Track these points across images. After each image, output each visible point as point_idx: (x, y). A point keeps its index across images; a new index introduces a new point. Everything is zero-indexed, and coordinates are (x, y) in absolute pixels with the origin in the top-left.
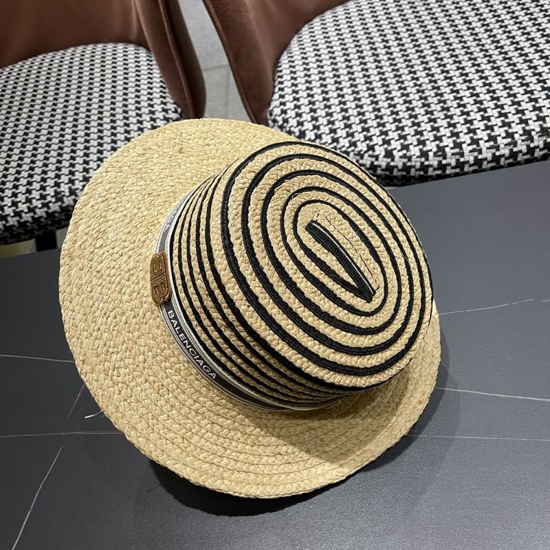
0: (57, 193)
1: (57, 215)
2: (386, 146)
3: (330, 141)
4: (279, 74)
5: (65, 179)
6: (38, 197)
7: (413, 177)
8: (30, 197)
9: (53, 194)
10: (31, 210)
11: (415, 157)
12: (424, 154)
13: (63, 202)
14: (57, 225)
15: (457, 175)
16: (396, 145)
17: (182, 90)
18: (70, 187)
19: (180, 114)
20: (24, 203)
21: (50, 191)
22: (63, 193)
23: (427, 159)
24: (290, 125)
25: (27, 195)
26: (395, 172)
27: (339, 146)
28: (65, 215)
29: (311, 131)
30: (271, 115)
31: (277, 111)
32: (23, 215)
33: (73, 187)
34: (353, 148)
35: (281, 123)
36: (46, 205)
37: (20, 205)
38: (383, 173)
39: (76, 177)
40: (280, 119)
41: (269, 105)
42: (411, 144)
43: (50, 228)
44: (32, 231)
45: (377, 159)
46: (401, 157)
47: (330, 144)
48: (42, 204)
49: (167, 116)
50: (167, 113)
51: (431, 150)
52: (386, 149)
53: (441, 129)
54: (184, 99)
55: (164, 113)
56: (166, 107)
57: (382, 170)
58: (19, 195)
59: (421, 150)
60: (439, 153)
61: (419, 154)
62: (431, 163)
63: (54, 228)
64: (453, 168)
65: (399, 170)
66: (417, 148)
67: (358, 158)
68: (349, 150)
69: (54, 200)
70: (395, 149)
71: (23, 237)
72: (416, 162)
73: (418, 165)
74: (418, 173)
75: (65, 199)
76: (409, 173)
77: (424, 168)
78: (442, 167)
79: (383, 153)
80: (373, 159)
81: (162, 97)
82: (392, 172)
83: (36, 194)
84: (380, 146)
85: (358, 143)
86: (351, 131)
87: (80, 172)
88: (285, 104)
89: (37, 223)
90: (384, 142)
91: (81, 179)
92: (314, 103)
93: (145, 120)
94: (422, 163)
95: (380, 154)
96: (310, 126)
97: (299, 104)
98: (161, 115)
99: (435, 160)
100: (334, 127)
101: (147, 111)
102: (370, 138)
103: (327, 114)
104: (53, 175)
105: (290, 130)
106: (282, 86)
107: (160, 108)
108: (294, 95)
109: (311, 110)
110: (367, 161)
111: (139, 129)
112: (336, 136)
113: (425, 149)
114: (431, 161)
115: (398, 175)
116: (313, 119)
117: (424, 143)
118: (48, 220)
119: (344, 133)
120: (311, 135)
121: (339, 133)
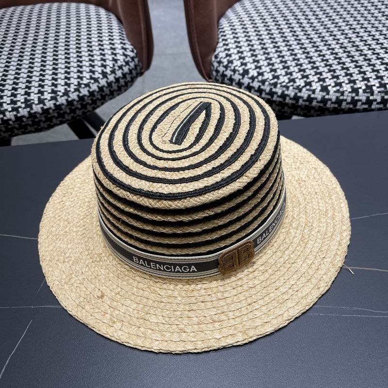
0: (26, 101)
1: (24, 119)
2: (321, 83)
3: (271, 77)
4: (220, 30)
5: (34, 90)
6: (9, 102)
7: (343, 110)
9: (23, 101)
11: (347, 92)
12: (355, 91)
13: (32, 109)
14: (23, 130)
15: (380, 109)
16: (330, 82)
17: (140, 34)
18: (39, 98)
19: (136, 54)
21: (21, 98)
22: (32, 101)
23: (357, 95)
24: (234, 65)
26: (329, 105)
27: (279, 81)
28: (32, 120)
29: (253, 70)
30: (216, 57)
31: (222, 55)
33: (42, 97)
34: (292, 83)
35: (226, 63)
36: (15, 109)
38: (318, 104)
39: (45, 90)
40: (225, 61)
41: (215, 51)
42: (343, 82)
43: (16, 131)
45: (314, 93)
46: (335, 92)
47: (271, 80)
48: (12, 108)
49: (126, 53)
50: (126, 50)
51: (361, 88)
52: (321, 85)
53: (367, 73)
54: (141, 43)
55: (123, 51)
56: (125, 47)
57: (317, 102)
59: (352, 87)
60: (367, 91)
61: (350, 90)
62: (361, 98)
64: (378, 103)
65: (332, 103)
66: (349, 86)
67: (297, 91)
68: (289, 85)
69: (23, 106)
70: (330, 85)
72: (348, 97)
73: (349, 99)
75: (34, 106)
76: (340, 105)
77: (354, 102)
78: (369, 102)
79: (319, 88)
80: (310, 93)
81: (120, 39)
82: (325, 105)
83: (7, 100)
84: (317, 82)
85: (297, 80)
86: (289, 71)
87: (49, 86)
88: (229, 50)
89: (5, 125)
90: (320, 80)
91: (50, 91)
92: (254, 51)
93: (107, 54)
94: (353, 98)
95: (316, 89)
96: (253, 66)
97: (241, 50)
98: (121, 52)
99: (364, 96)
100: (274, 68)
101: (108, 47)
102: (307, 77)
103: (267, 59)
104: (24, 86)
105: (234, 69)
106: (225, 38)
107: (119, 46)
108: (236, 44)
109: (252, 55)
110: (304, 94)
111: (102, 60)
112: (276, 74)
113: (355, 86)
114: (360, 96)
115: (331, 107)
116: (254, 61)
117: (354, 82)
118: (16, 123)
119: (283, 72)
120: (253, 73)
121: (279, 72)
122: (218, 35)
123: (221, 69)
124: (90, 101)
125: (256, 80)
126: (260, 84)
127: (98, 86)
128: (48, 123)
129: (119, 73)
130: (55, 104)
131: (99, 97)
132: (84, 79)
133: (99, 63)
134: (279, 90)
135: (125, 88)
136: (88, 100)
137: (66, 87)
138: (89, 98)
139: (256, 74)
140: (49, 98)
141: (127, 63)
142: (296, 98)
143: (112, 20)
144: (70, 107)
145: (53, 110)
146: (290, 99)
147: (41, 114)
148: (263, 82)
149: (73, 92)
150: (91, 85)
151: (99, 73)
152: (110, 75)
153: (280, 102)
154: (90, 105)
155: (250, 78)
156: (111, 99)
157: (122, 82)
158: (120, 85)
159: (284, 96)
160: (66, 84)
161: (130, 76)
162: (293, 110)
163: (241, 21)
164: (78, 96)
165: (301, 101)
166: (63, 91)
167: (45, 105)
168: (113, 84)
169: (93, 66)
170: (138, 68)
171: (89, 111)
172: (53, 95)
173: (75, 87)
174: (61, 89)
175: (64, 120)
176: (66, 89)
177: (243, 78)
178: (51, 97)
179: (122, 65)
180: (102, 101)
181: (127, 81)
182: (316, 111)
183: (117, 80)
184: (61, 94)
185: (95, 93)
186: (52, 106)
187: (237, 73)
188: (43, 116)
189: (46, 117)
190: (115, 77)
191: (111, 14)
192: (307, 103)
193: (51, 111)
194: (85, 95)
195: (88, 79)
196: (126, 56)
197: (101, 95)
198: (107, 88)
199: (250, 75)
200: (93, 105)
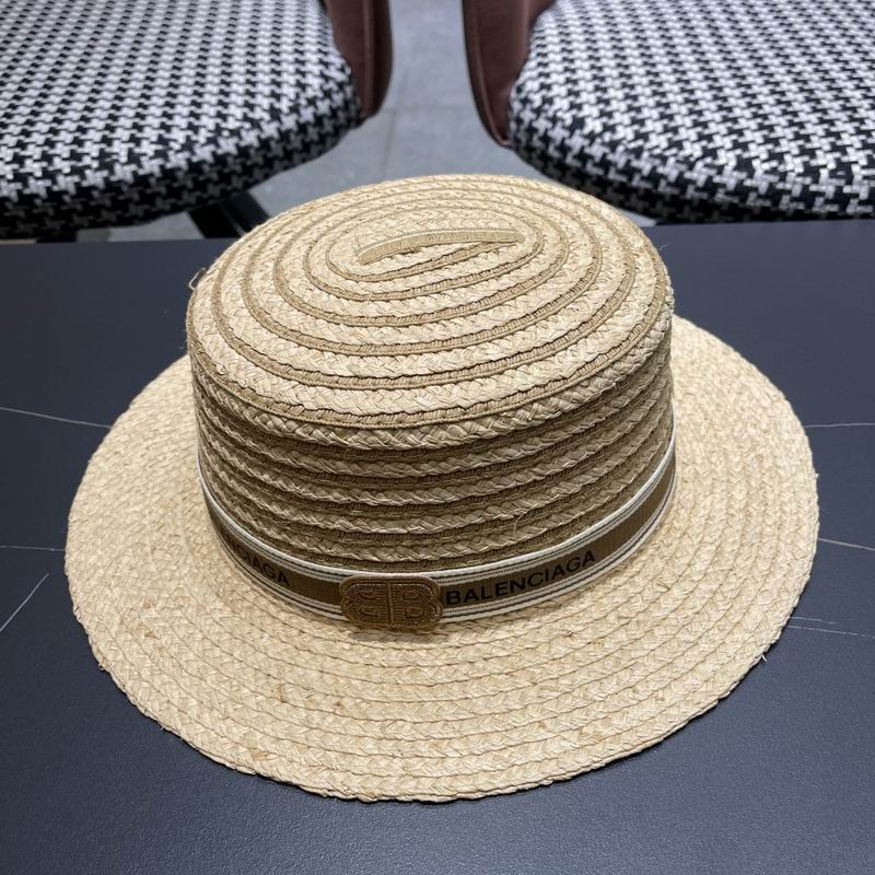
0: (103, 155)
1: (95, 194)
2: (738, 152)
3: (631, 136)
4: (537, 35)
5: (123, 134)
6: (66, 155)
7: (784, 212)
8: (52, 152)
9: (95, 154)
10: (49, 175)
11: (793, 174)
12: (812, 172)
13: (112, 172)
14: (91, 218)
15: (865, 216)
16: (758, 151)
17: (360, 33)
18: (130, 150)
19: (350, 77)
20: (35, 161)
21: (92, 149)
22: (114, 157)
23: (816, 181)
24: (555, 107)
25: (46, 148)
26: (751, 200)
27: (648, 145)
28: (111, 198)
29: (595, 118)
30: (519, 90)
31: (533, 85)
32: (32, 181)
33: (137, 150)
34: (674, 151)
35: (537, 104)
36: (78, 171)
37: (28, 162)
38: (729, 199)
39: (145, 135)
40: (537, 99)
41: (517, 77)
42: (788, 152)
43: (77, 219)
44: (40, 218)
45: (720, 173)
46: (766, 172)
47: (630, 142)
48: (72, 167)
49: (327, 73)
50: (327, 67)
51: (825, 166)
52: (739, 158)
53: (844, 136)
54: (362, 53)
55: (321, 67)
56: (326, 59)
57: (727, 193)
58: (31, 147)
59: (806, 164)
60: (840, 173)
61: (801, 170)
62: (823, 188)
63: (85, 221)
64: (861, 203)
65: (760, 197)
66: (798, 161)
67: (683, 167)
68: (667, 153)
70: (757, 157)
71: (22, 227)
72: (795, 185)
73: (797, 191)
74: (794, 205)
75: (117, 167)
76: (776, 202)
77: (808, 197)
78: (841, 199)
79: (733, 163)
80: (713, 172)
81: (319, 43)
82: (744, 199)
83: (62, 150)
84: (729, 150)
85: (686, 145)
86: (672, 124)
87: (154, 129)
88: (547, 75)
89: (55, 204)
90: (736, 145)
91: (154, 139)
92: (603, 79)
93: (286, 71)
94: (805, 187)
95: (727, 164)
96: (595, 111)
97: (574, 77)
98: (316, 69)
99: (831, 184)
100: (640, 116)
101: (291, 58)
102: (709, 138)
103: (627, 97)
104: (101, 125)
105: (555, 116)
106: (544, 51)
107: (315, 58)
108: (566, 64)
109: (597, 88)
110: (700, 174)
111: (274, 82)
112: (643, 130)
113: (814, 163)
114: (823, 185)
115: (755, 207)
116: (600, 101)
117: (812, 153)
118: (77, 200)
119: (659, 126)
120: (594, 125)
121: (649, 126)
122: (529, 44)
123: (527, 115)
124: (238, 168)
125: (598, 140)
126: (606, 150)
127: (258, 137)
128: (146, 207)
129: (307, 114)
130: (162, 167)
131: (260, 160)
132: (231, 119)
133: (267, 90)
134: (645, 165)
135: (320, 147)
136: (235, 164)
137: (190, 133)
138: (239, 161)
139: (599, 129)
140: (151, 153)
141: (327, 94)
142: (681, 183)
144: (194, 175)
145: (159, 180)
146: (669, 184)
147: (131, 186)
148: (613, 145)
149: (203, 145)
150: (243, 133)
151: (264, 110)
152: (287, 115)
153: (647, 190)
154: (239, 175)
155: (586, 137)
156: (286, 168)
157: (313, 133)
158: (307, 140)
159: (654, 177)
160: (191, 127)
161: (333, 121)
162: (673, 210)
163: (585, 19)
164: (214, 154)
165: (691, 191)
166: (182, 140)
167: (140, 166)
168: (292, 137)
169: (253, 95)
170: (353, 108)
171: (235, 190)
172: (160, 147)
173: (210, 135)
174: (179, 136)
175: (180, 203)
176: (188, 138)
177: (570, 137)
178: (156, 152)
179: (315, 98)
180: (266, 170)
181: (323, 131)
182: (723, 213)
183: (302, 128)
184: (176, 146)
185: (252, 152)
186: (156, 170)
187: (559, 124)
188: (134, 189)
189: (141, 193)
190: (297, 122)
192: (705, 196)
193: (153, 181)
194: (228, 154)
195: (237, 120)
196: (327, 78)
197: (265, 157)
198: (278, 142)
199: (587, 130)
200: (245, 178)
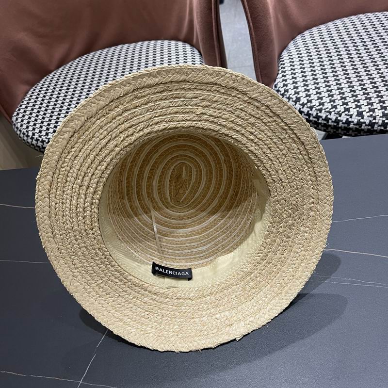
2: (358, 109)
3: (318, 104)
4: (281, 63)
7: (376, 130)
11: (379, 117)
12: (385, 115)
16: (365, 108)
24: (289, 93)
26: (363, 127)
27: (324, 108)
29: (304, 97)
30: (276, 87)
31: (280, 85)
34: (334, 109)
35: (283, 92)
40: (282, 90)
41: (275, 81)
42: (376, 108)
45: (351, 117)
46: (368, 116)
47: (317, 106)
57: (354, 125)
59: (383, 113)
61: (382, 115)
65: (366, 125)
66: (380, 111)
67: (337, 116)
68: (331, 110)
70: (365, 111)
72: (379, 120)
73: (380, 123)
74: (379, 128)
76: (373, 127)
77: (385, 125)
79: (356, 113)
80: (348, 117)
82: (361, 127)
84: (354, 108)
85: (338, 107)
86: (333, 99)
88: (286, 80)
90: (357, 106)
92: (306, 81)
94: (383, 121)
95: (353, 114)
97: (296, 81)
100: (321, 96)
102: (347, 104)
105: (289, 96)
106: (284, 70)
108: (293, 75)
109: (305, 85)
110: (344, 118)
112: (322, 101)
113: (386, 112)
115: (365, 129)
116: (306, 90)
117: (385, 108)
119: (328, 100)
120: (304, 100)
121: (324, 99)
122: (279, 67)
125: (306, 106)
126: (309, 110)
134: (323, 115)
142: (337, 121)
143: (195, 55)
146: (332, 122)
148: (311, 108)
153: (324, 123)
155: (301, 105)
159: (327, 119)
162: (335, 130)
163: (299, 54)
165: (341, 123)
182: (353, 131)
187: (291, 100)
191: (195, 50)
192: (346, 125)
199: (301, 103)
